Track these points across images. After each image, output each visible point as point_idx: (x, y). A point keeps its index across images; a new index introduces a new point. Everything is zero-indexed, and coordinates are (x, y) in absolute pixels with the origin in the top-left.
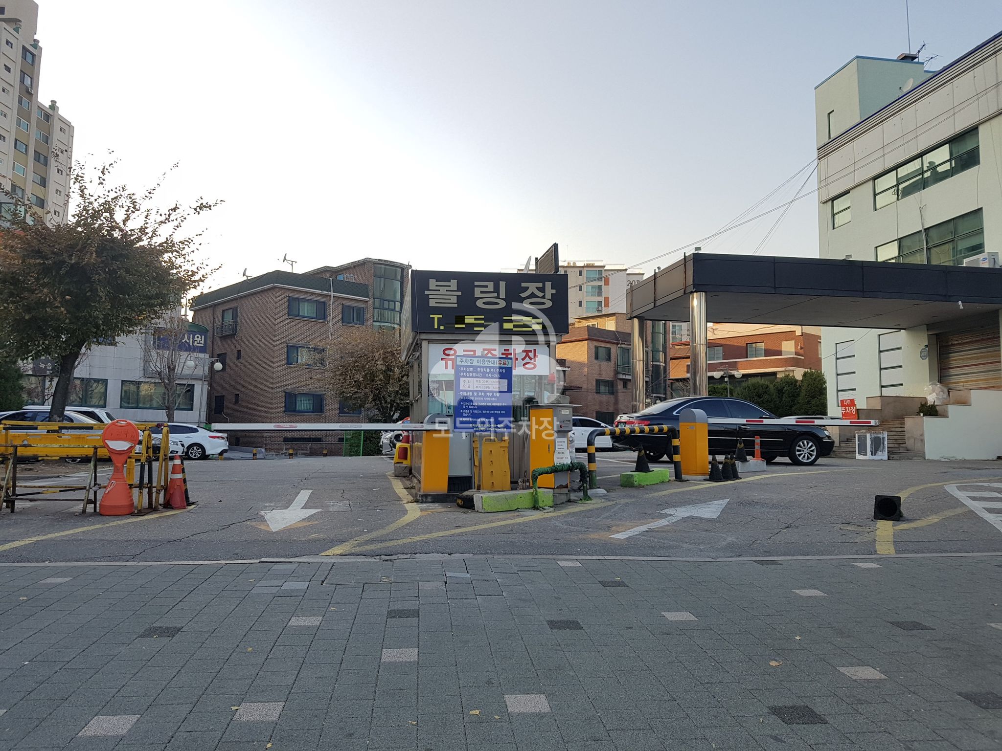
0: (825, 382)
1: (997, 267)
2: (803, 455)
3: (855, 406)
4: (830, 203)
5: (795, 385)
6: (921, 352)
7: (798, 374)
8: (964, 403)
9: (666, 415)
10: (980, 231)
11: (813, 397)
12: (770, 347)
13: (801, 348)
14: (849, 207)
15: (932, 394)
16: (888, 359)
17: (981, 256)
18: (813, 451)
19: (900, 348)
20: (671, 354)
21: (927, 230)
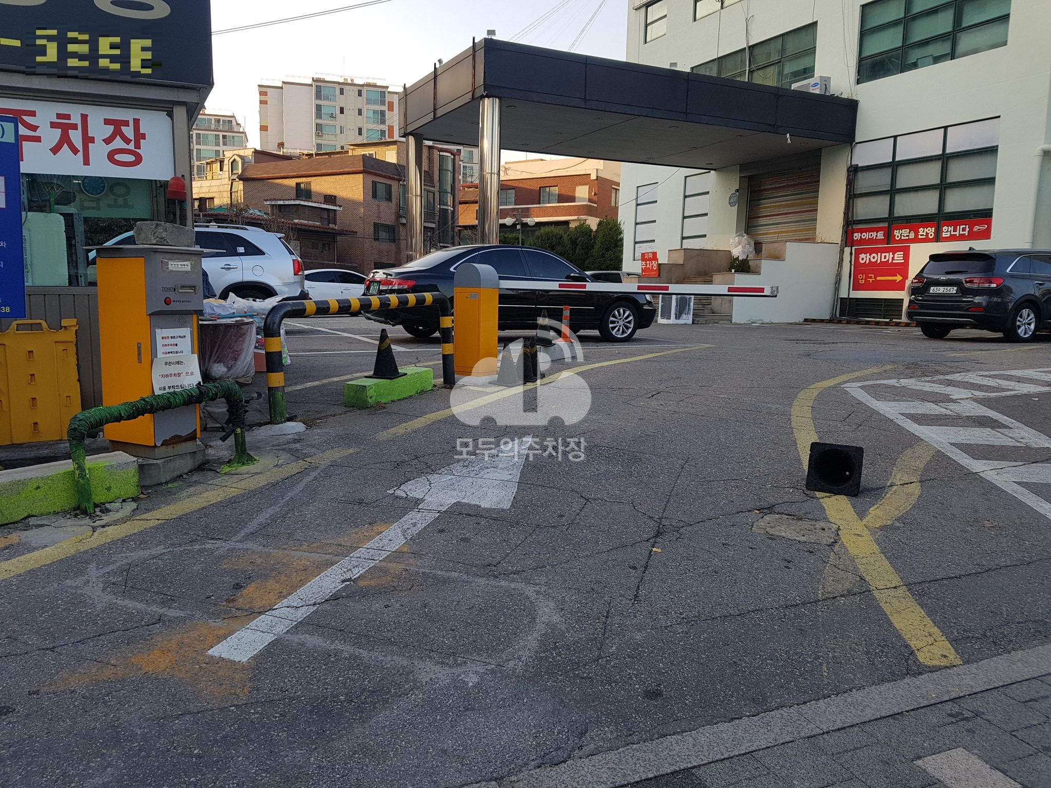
0: (621, 233)
1: (827, 94)
2: (617, 328)
3: (657, 260)
4: (643, 9)
5: (590, 235)
6: (730, 198)
7: (593, 223)
8: (778, 257)
9: (441, 271)
10: (812, 51)
11: (608, 250)
12: (563, 192)
13: (595, 194)
14: (665, 16)
15: (738, 248)
16: (693, 207)
17: (811, 81)
18: (629, 322)
19: (708, 193)
20: (460, 196)
21: (752, 48)
